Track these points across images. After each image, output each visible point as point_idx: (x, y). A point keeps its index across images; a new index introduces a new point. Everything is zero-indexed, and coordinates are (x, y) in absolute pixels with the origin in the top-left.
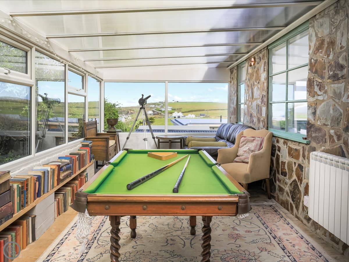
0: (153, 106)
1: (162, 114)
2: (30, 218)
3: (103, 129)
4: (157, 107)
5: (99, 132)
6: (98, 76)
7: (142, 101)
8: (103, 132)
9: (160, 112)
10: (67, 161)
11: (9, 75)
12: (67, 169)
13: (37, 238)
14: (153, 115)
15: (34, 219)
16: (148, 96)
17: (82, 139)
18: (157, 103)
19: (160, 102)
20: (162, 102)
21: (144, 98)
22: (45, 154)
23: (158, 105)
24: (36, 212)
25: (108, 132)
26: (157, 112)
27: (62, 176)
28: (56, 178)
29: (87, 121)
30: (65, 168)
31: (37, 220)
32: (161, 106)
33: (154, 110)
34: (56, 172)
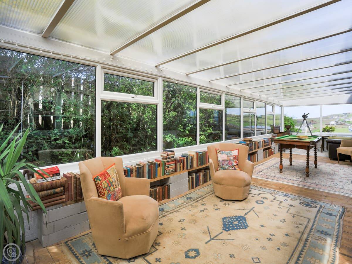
0: (336, 117)
1: (346, 124)
2: (256, 154)
3: (283, 130)
4: (340, 118)
5: (281, 131)
6: (280, 104)
7: (304, 117)
8: (283, 132)
9: (343, 122)
10: (267, 140)
11: (250, 111)
12: (267, 143)
13: (258, 161)
14: (336, 125)
15: (257, 154)
16: (308, 113)
17: (272, 134)
18: (340, 114)
19: (343, 114)
20: (346, 113)
21: (305, 115)
22: (259, 137)
23: (342, 116)
24: (258, 153)
25: (286, 132)
26: (340, 123)
27: (265, 144)
28: (263, 145)
29: (275, 126)
30: (266, 142)
31: (258, 155)
32: (345, 117)
33: (337, 120)
34: (263, 143)
